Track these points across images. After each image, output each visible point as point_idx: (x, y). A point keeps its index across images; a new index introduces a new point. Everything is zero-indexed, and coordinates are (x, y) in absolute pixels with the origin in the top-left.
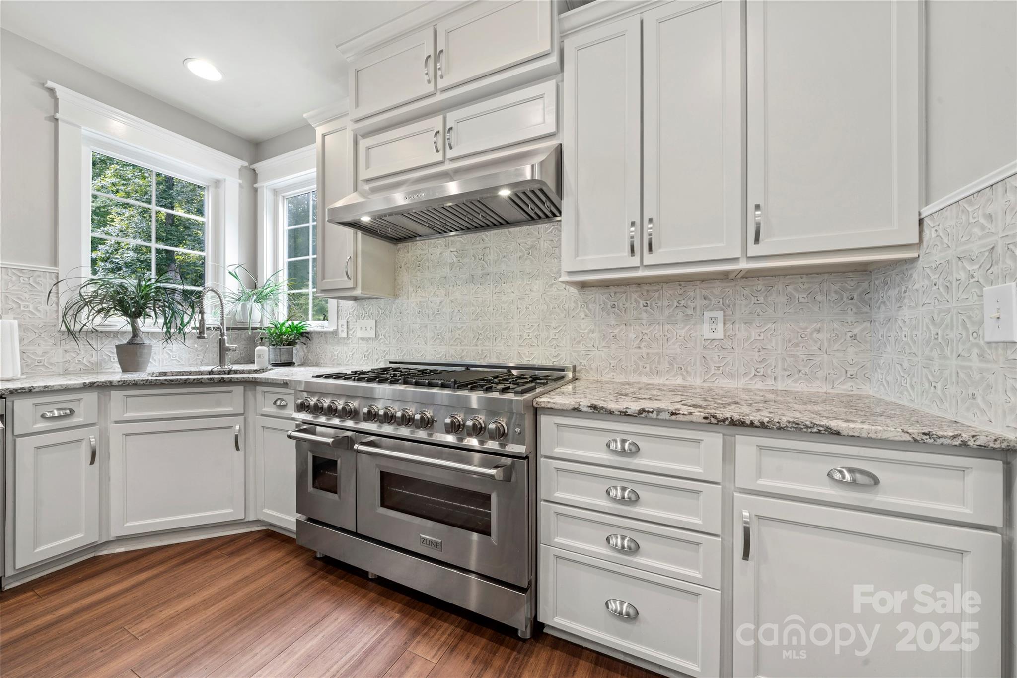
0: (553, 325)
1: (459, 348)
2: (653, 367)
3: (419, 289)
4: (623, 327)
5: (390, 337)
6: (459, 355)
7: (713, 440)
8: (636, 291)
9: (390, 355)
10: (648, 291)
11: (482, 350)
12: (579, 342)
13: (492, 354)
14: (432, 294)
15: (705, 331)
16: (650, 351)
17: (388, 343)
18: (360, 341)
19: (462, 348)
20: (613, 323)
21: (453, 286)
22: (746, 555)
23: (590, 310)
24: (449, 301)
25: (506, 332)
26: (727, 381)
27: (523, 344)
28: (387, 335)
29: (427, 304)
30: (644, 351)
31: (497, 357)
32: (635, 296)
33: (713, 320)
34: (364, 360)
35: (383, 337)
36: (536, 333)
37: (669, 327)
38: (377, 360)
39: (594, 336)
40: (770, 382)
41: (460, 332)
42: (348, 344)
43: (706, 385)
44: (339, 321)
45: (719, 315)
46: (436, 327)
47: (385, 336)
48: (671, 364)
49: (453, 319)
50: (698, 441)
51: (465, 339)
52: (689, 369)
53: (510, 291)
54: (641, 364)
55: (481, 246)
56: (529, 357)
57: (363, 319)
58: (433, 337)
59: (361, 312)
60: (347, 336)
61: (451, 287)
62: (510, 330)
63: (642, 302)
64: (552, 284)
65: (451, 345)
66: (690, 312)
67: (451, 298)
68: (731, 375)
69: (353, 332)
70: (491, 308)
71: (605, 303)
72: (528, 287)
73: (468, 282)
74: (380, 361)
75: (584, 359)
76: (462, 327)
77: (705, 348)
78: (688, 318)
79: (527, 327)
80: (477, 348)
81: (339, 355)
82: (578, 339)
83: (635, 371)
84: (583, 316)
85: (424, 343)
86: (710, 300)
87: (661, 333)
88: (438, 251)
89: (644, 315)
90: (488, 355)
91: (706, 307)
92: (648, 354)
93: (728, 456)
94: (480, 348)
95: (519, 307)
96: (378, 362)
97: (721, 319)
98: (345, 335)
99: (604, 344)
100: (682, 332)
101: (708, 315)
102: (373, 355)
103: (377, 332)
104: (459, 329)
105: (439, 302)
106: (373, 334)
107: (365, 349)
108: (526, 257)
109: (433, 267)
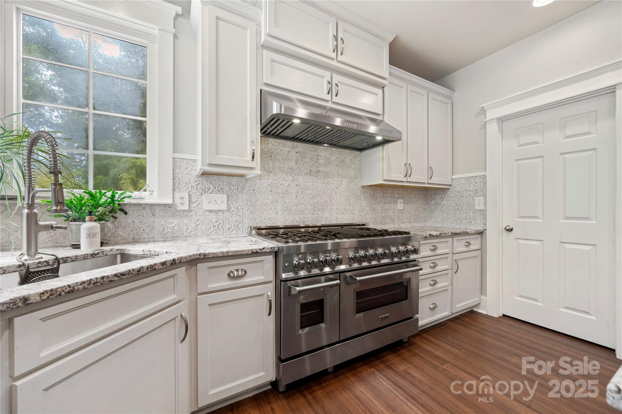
0: (352, 203)
1: (302, 216)
2: (385, 221)
3: (271, 174)
4: (377, 204)
5: (243, 209)
6: (302, 221)
8: (380, 189)
9: (243, 224)
11: (316, 217)
13: (322, 219)
14: (282, 179)
15: (398, 206)
16: (385, 215)
17: (241, 214)
18: (207, 213)
19: (304, 216)
20: (373, 202)
21: (298, 175)
23: (366, 196)
24: (294, 185)
25: (330, 206)
26: (403, 225)
27: (338, 213)
28: (239, 208)
29: (278, 185)
30: (383, 214)
31: (325, 221)
32: (380, 191)
33: (400, 203)
34: (213, 231)
35: (235, 209)
36: (344, 207)
37: (389, 205)
38: (229, 229)
39: (367, 208)
40: (412, 224)
42: (189, 216)
43: (399, 227)
44: (175, 193)
45: (402, 200)
46: (285, 202)
47: (237, 208)
48: (390, 220)
49: (298, 197)
51: (306, 210)
52: (395, 221)
53: (332, 183)
55: (315, 153)
56: (342, 220)
57: (211, 193)
58: (283, 209)
59: (207, 186)
60: (189, 208)
61: (296, 176)
62: (332, 205)
63: (382, 194)
64: (351, 182)
65: (297, 215)
66: (395, 199)
67: (297, 183)
68: (404, 223)
69: (198, 205)
70: (321, 192)
71: (371, 194)
72: (340, 182)
73: (308, 174)
74: (233, 230)
75: (364, 219)
76: (304, 203)
77: (398, 213)
78: (394, 201)
79: (340, 203)
80: (313, 216)
81: (176, 228)
82: (361, 210)
84: (363, 199)
85: (275, 213)
86: (399, 195)
87: (387, 207)
88: (286, 150)
89: (383, 199)
90: (320, 220)
91: (399, 198)
94: (315, 216)
95: (337, 192)
96: (230, 231)
97: (402, 202)
98: (186, 207)
99: (370, 212)
100: (393, 207)
101: (399, 200)
102: (223, 225)
103: (228, 205)
104: (302, 204)
105: (287, 185)
106: (224, 207)
107: (214, 220)
108: (339, 165)
109: (283, 159)
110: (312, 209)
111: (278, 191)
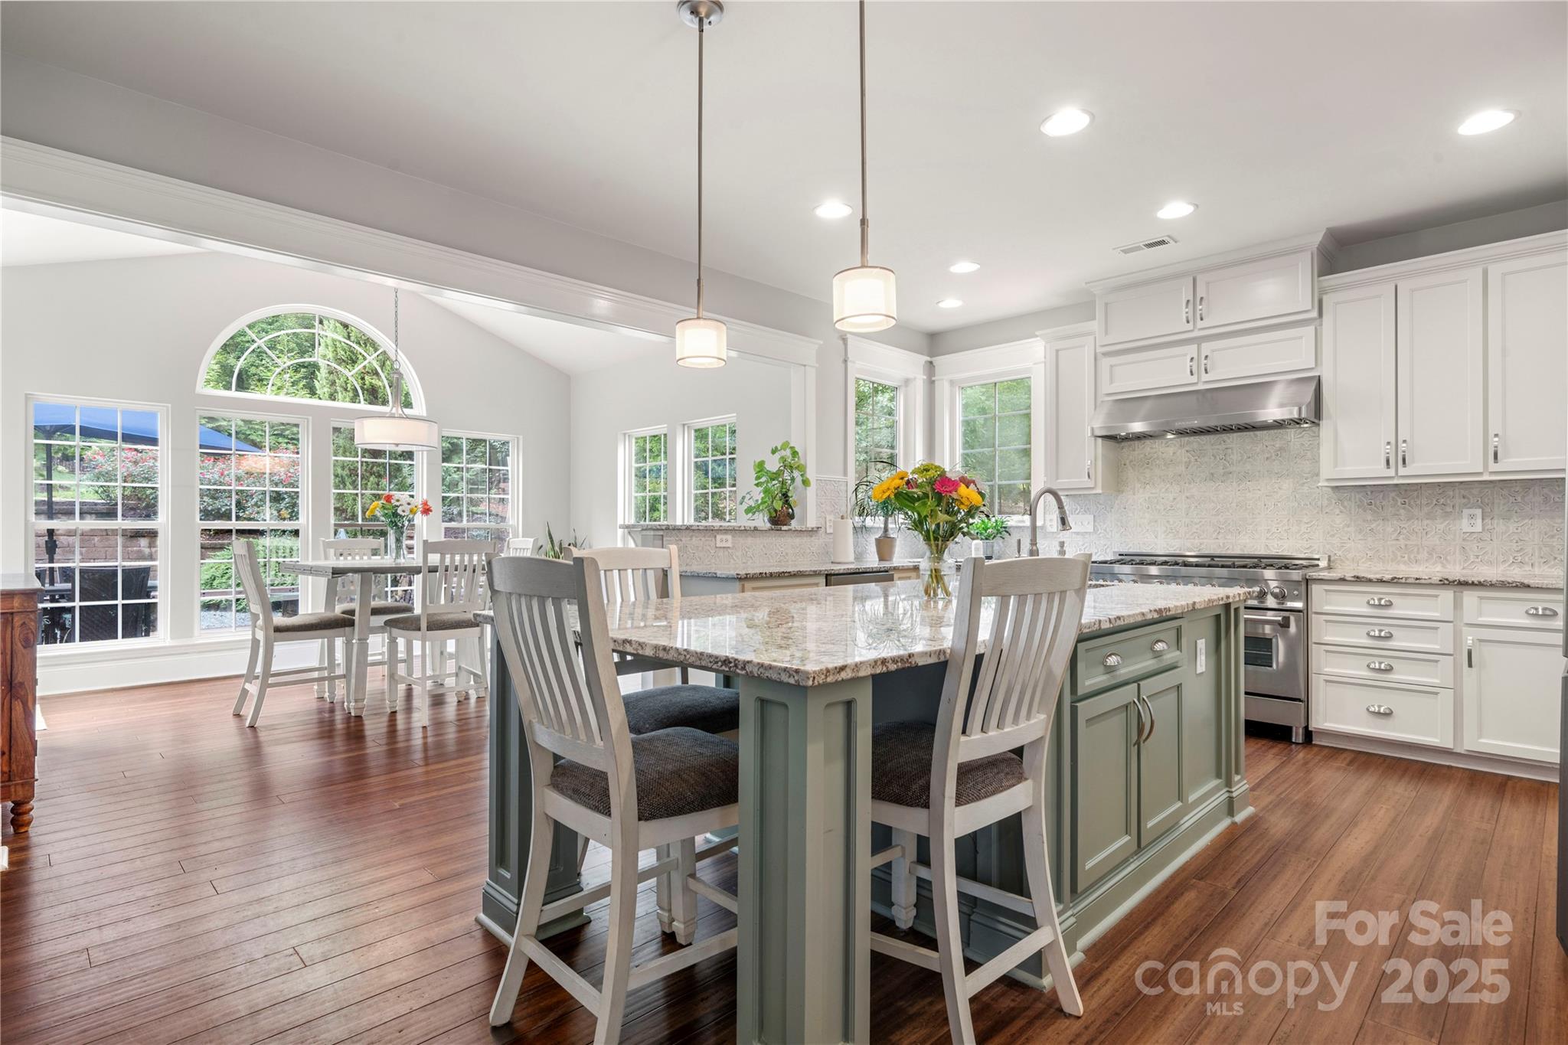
0: (1305, 520)
1: (1197, 541)
2: (1412, 557)
3: (1148, 486)
4: (1381, 522)
5: (1112, 531)
6: (1197, 548)
7: (1447, 595)
8: (1393, 491)
9: (1112, 548)
10: (1406, 490)
11: (1224, 544)
12: (1333, 536)
13: (1235, 547)
14: (1163, 490)
15: (1465, 525)
16: (1408, 542)
17: (1112, 537)
18: (1075, 536)
19: (1200, 541)
20: (1369, 518)
21: (1190, 483)
22: (1470, 665)
23: (1345, 507)
24: (1184, 497)
25: (1251, 526)
27: (1271, 537)
28: (1108, 529)
29: (1157, 500)
30: (1402, 542)
31: (1241, 550)
32: (1392, 494)
33: (1472, 517)
35: (1103, 531)
36: (1286, 528)
37: (1428, 522)
38: (1096, 553)
39: (1350, 529)
41: (1198, 526)
44: (1046, 516)
45: (1478, 511)
46: (1168, 522)
47: (1105, 530)
48: (1430, 554)
49: (1189, 514)
50: (1437, 596)
51: (1204, 533)
52: (1448, 558)
53: (1256, 488)
54: (1399, 554)
56: (1277, 549)
57: (1078, 514)
58: (1165, 532)
59: (1074, 507)
61: (1187, 484)
62: (1256, 525)
63: (1400, 501)
66: (1449, 509)
67: (1188, 494)
68: (1490, 563)
70: (1234, 505)
71: (1360, 500)
72: (1276, 486)
73: (1207, 479)
76: (1200, 522)
77: (1464, 540)
78: (1447, 515)
79: (1275, 522)
80: (1217, 541)
82: (1332, 533)
83: (1392, 561)
84: (1338, 512)
85: (1155, 537)
86: (1468, 498)
87: (1420, 527)
89: (1402, 512)
90: (1231, 548)
91: (1465, 506)
92: (1406, 545)
93: (1458, 605)
94: (1221, 542)
95: (1267, 503)
97: (1480, 515)
99: (1360, 537)
100: (1441, 527)
101: (1466, 512)
102: (1090, 548)
103: (1094, 526)
104: (1196, 524)
105: (1171, 499)
106: (1090, 529)
107: (1081, 543)
108: (1273, 458)
109: (1165, 465)
110: (1215, 531)
111: (1158, 507)
